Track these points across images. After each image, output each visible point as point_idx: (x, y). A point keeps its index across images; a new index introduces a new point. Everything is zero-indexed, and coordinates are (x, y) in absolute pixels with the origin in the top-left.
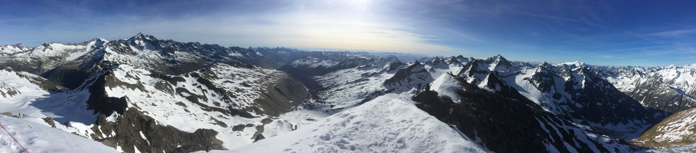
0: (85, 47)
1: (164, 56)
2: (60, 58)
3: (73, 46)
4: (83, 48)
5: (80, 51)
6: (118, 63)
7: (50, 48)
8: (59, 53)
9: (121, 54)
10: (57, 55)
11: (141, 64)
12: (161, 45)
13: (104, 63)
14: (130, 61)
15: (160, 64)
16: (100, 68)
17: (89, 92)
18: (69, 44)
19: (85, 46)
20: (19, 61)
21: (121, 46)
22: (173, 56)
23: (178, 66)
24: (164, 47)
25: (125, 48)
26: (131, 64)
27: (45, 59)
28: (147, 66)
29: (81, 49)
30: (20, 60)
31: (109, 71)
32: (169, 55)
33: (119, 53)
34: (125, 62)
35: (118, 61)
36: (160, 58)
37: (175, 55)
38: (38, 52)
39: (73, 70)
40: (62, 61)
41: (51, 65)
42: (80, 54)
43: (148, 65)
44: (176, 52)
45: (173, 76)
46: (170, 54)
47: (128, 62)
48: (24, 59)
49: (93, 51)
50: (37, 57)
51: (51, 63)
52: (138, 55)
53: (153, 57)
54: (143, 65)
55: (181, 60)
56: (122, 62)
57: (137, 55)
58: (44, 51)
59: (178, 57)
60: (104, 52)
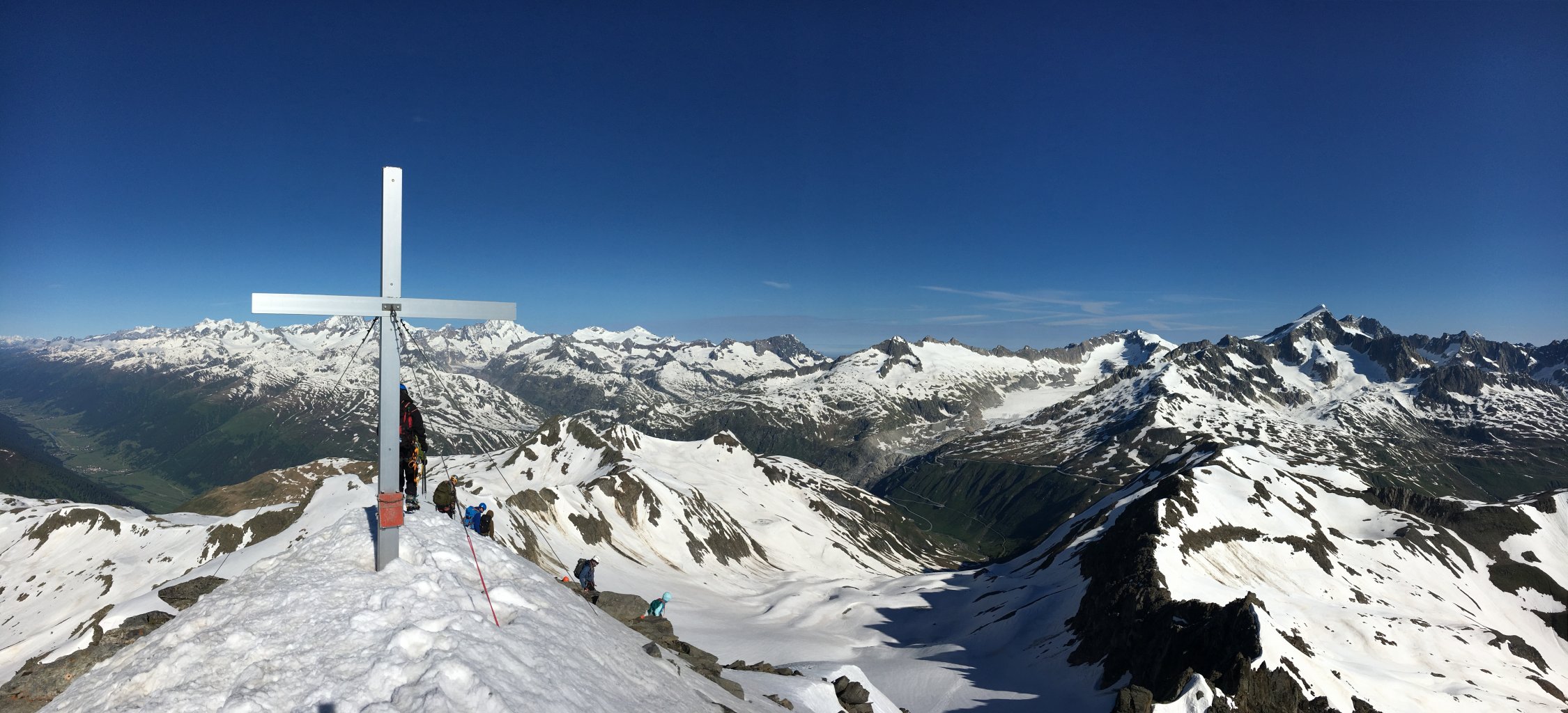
0: (1071, 367)
1: (1428, 408)
2: (954, 408)
3: (1015, 358)
4: (1062, 370)
5: (1049, 381)
6: (1219, 440)
7: (908, 362)
8: (950, 388)
9: (1231, 400)
10: (941, 395)
11: (1323, 442)
12: (1413, 360)
13: (1154, 440)
14: (1271, 429)
15: (1409, 446)
16: (1138, 461)
17: (1084, 573)
18: (999, 352)
19: (1071, 362)
20: (772, 409)
21: (1231, 363)
22: (1474, 407)
23: (1502, 454)
24: (1427, 366)
25: (1247, 374)
26: (1279, 445)
27: (885, 407)
28: (1351, 453)
29: (1051, 377)
30: (778, 403)
31: (1176, 477)
32: (1455, 403)
33: (1221, 396)
34: (1247, 436)
35: (1217, 430)
36: (1410, 417)
37: (1485, 401)
38: (858, 376)
39: (1008, 464)
40: (961, 424)
41: (910, 436)
42: (1049, 397)
43: (1354, 446)
44: (1485, 390)
45: (1473, 505)
46: (1460, 397)
47: (1264, 436)
48: (793, 401)
49: (1107, 384)
50: (850, 399)
51: (911, 429)
52: (1308, 404)
53: (1375, 413)
54: (1329, 447)
55: (1515, 426)
56: (1236, 434)
57: (1301, 403)
58: (883, 372)
59: (1499, 414)
60: (1155, 388)
